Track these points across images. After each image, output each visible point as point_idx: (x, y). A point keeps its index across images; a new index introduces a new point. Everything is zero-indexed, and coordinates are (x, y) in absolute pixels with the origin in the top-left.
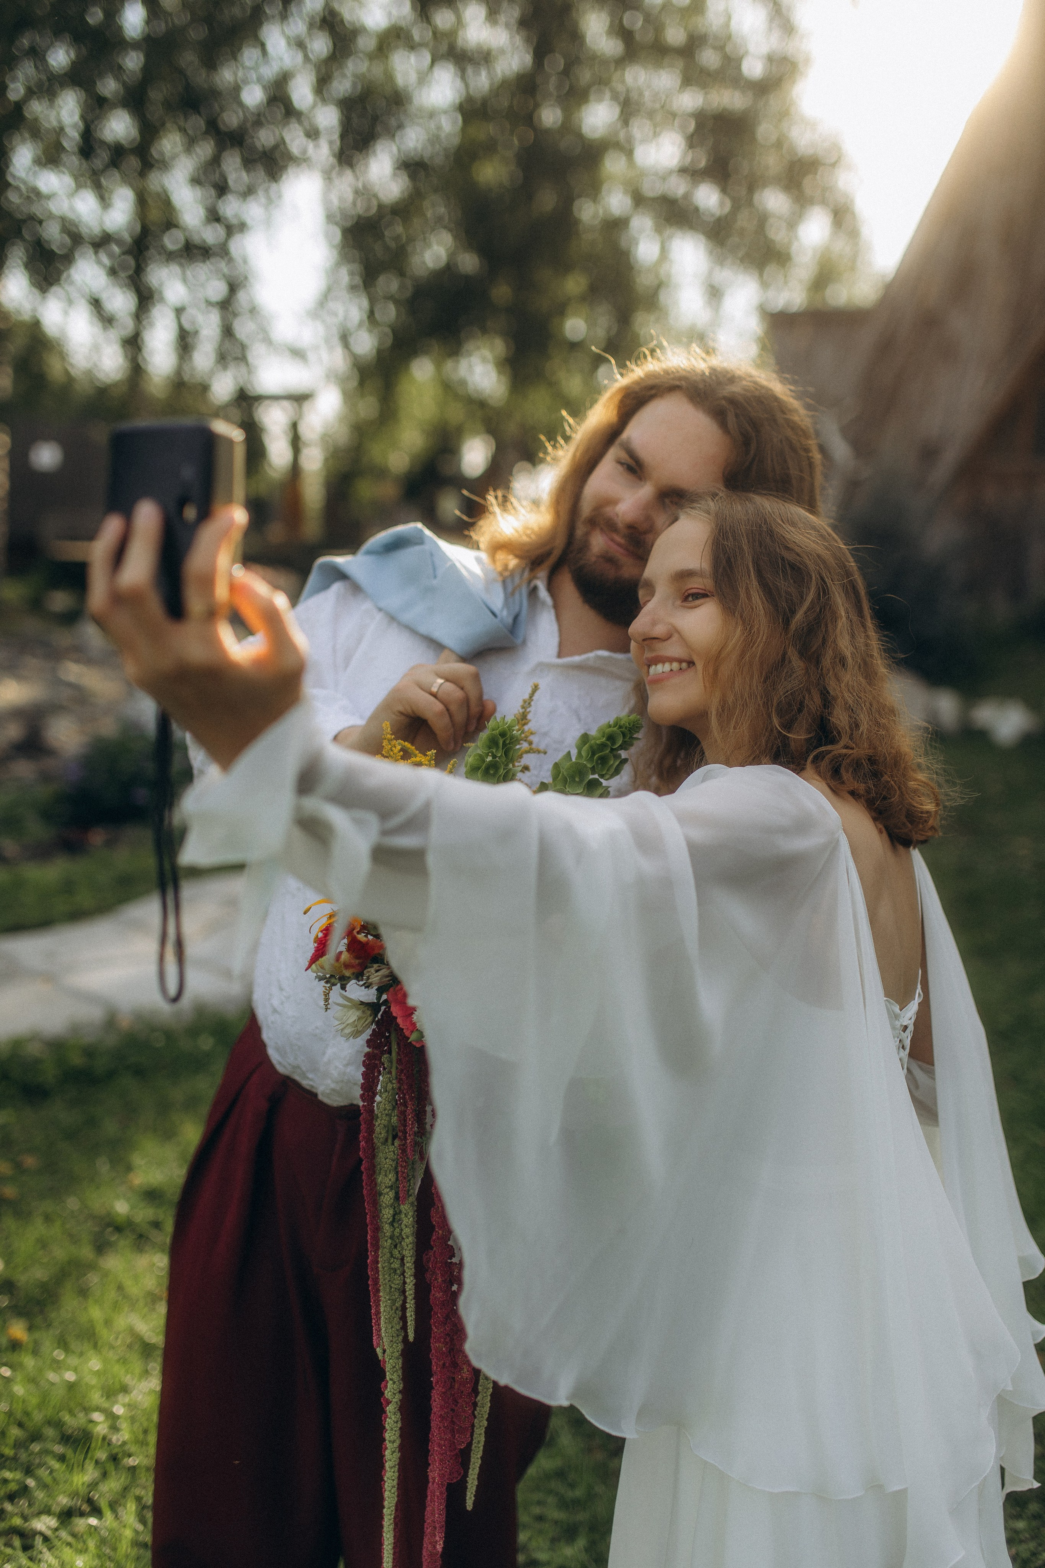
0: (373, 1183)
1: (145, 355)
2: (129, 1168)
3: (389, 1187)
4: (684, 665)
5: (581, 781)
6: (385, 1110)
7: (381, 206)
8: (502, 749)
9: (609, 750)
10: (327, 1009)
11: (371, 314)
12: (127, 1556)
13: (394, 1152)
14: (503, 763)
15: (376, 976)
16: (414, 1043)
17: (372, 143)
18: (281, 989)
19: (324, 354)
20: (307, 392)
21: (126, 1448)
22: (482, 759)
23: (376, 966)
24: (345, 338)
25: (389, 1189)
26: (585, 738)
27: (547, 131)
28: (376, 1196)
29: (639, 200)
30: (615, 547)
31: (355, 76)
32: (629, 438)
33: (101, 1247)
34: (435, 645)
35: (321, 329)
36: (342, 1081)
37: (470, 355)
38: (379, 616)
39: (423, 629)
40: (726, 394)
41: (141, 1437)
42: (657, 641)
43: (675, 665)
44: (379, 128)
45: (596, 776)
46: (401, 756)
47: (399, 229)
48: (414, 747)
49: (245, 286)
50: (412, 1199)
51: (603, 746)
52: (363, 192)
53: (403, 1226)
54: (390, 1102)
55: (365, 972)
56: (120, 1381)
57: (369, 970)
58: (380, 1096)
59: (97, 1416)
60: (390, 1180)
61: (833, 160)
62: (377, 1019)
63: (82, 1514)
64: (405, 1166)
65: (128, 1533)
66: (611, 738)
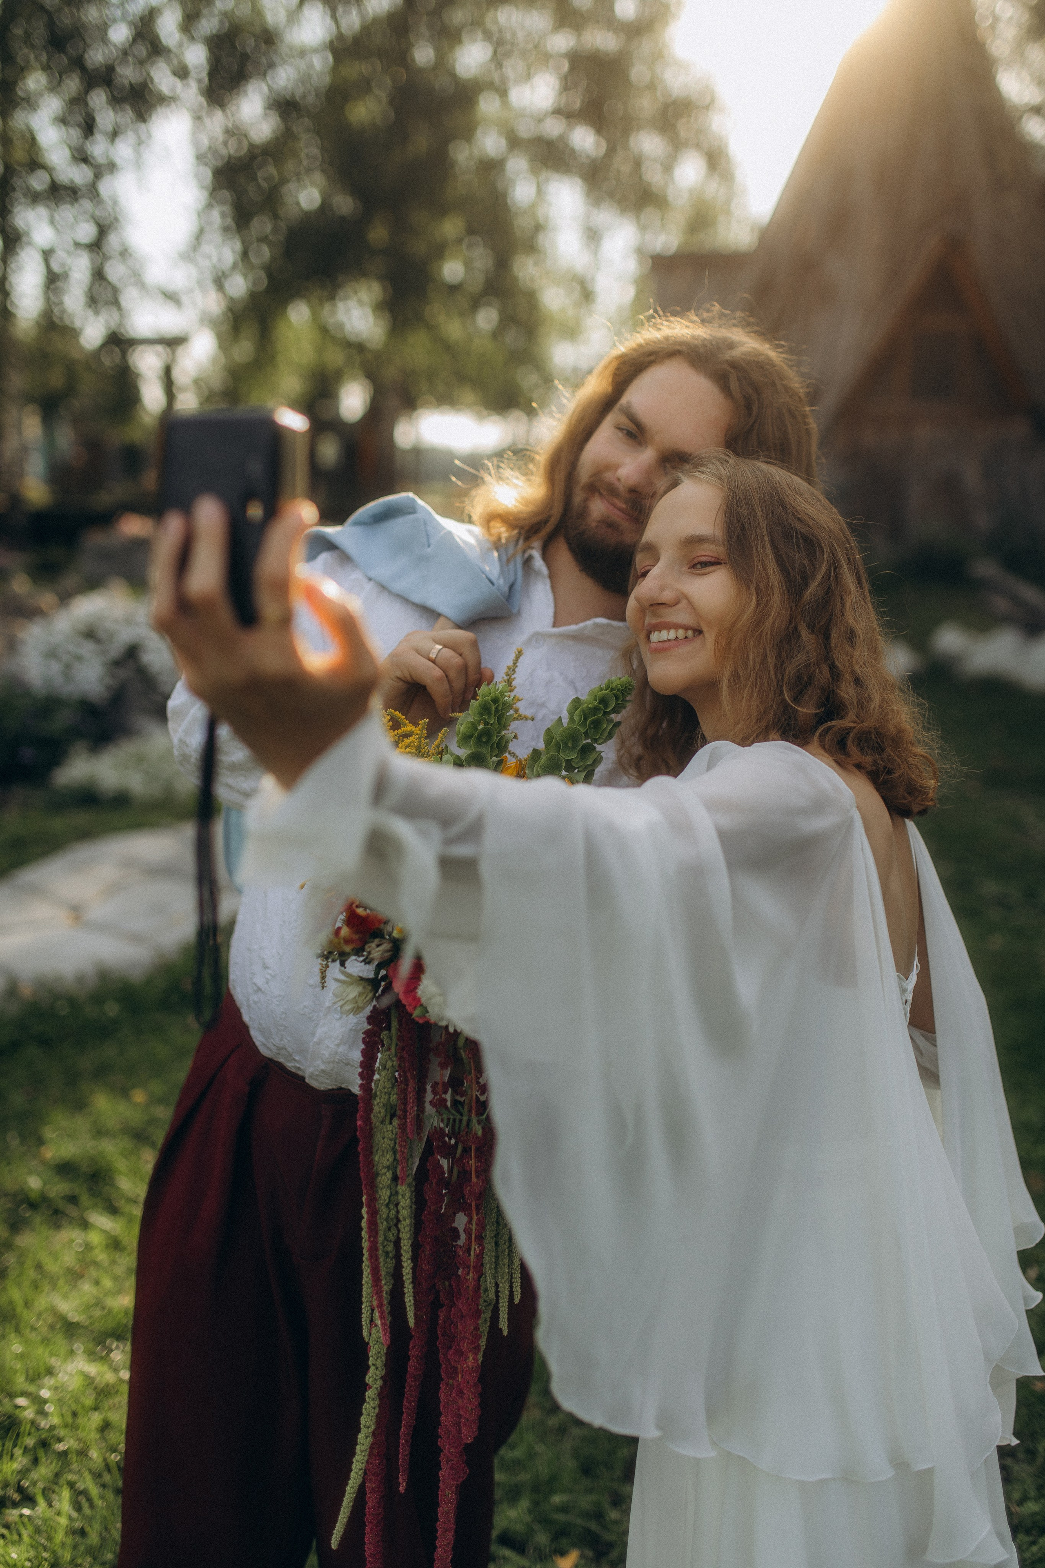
0: (370, 1163)
1: (13, 299)
2: (41, 1142)
3: (386, 1167)
4: (690, 633)
5: (574, 747)
6: (384, 1088)
7: (252, 146)
8: (495, 715)
9: (602, 713)
10: (323, 987)
11: (245, 254)
12: (63, 1544)
13: (392, 1131)
14: (496, 730)
15: (377, 951)
16: (417, 1019)
17: (242, 83)
18: (266, 967)
19: (198, 297)
20: (182, 335)
21: (56, 1432)
22: (474, 726)
23: (377, 941)
24: (219, 282)
25: (386, 1170)
26: (576, 702)
27: (421, 71)
28: (373, 1177)
29: (514, 142)
30: (616, 511)
31: (225, 14)
32: (628, 403)
33: (16, 1225)
34: (430, 614)
35: (194, 272)
36: (334, 1061)
37: (347, 298)
38: (369, 586)
39: (417, 598)
40: (729, 358)
41: (70, 1419)
42: (664, 606)
43: (681, 633)
44: (250, 67)
45: (589, 741)
46: (391, 726)
47: (272, 170)
48: (404, 717)
49: (116, 228)
50: (409, 1180)
51: (596, 710)
52: (233, 132)
53: (400, 1207)
54: (389, 1080)
55: (366, 947)
56: (45, 1363)
57: (370, 945)
58: (378, 1073)
59: (21, 1401)
60: (388, 1160)
61: (707, 102)
62: (377, 995)
63: (15, 1505)
64: (405, 1146)
65: (63, 1521)
66: (604, 701)
